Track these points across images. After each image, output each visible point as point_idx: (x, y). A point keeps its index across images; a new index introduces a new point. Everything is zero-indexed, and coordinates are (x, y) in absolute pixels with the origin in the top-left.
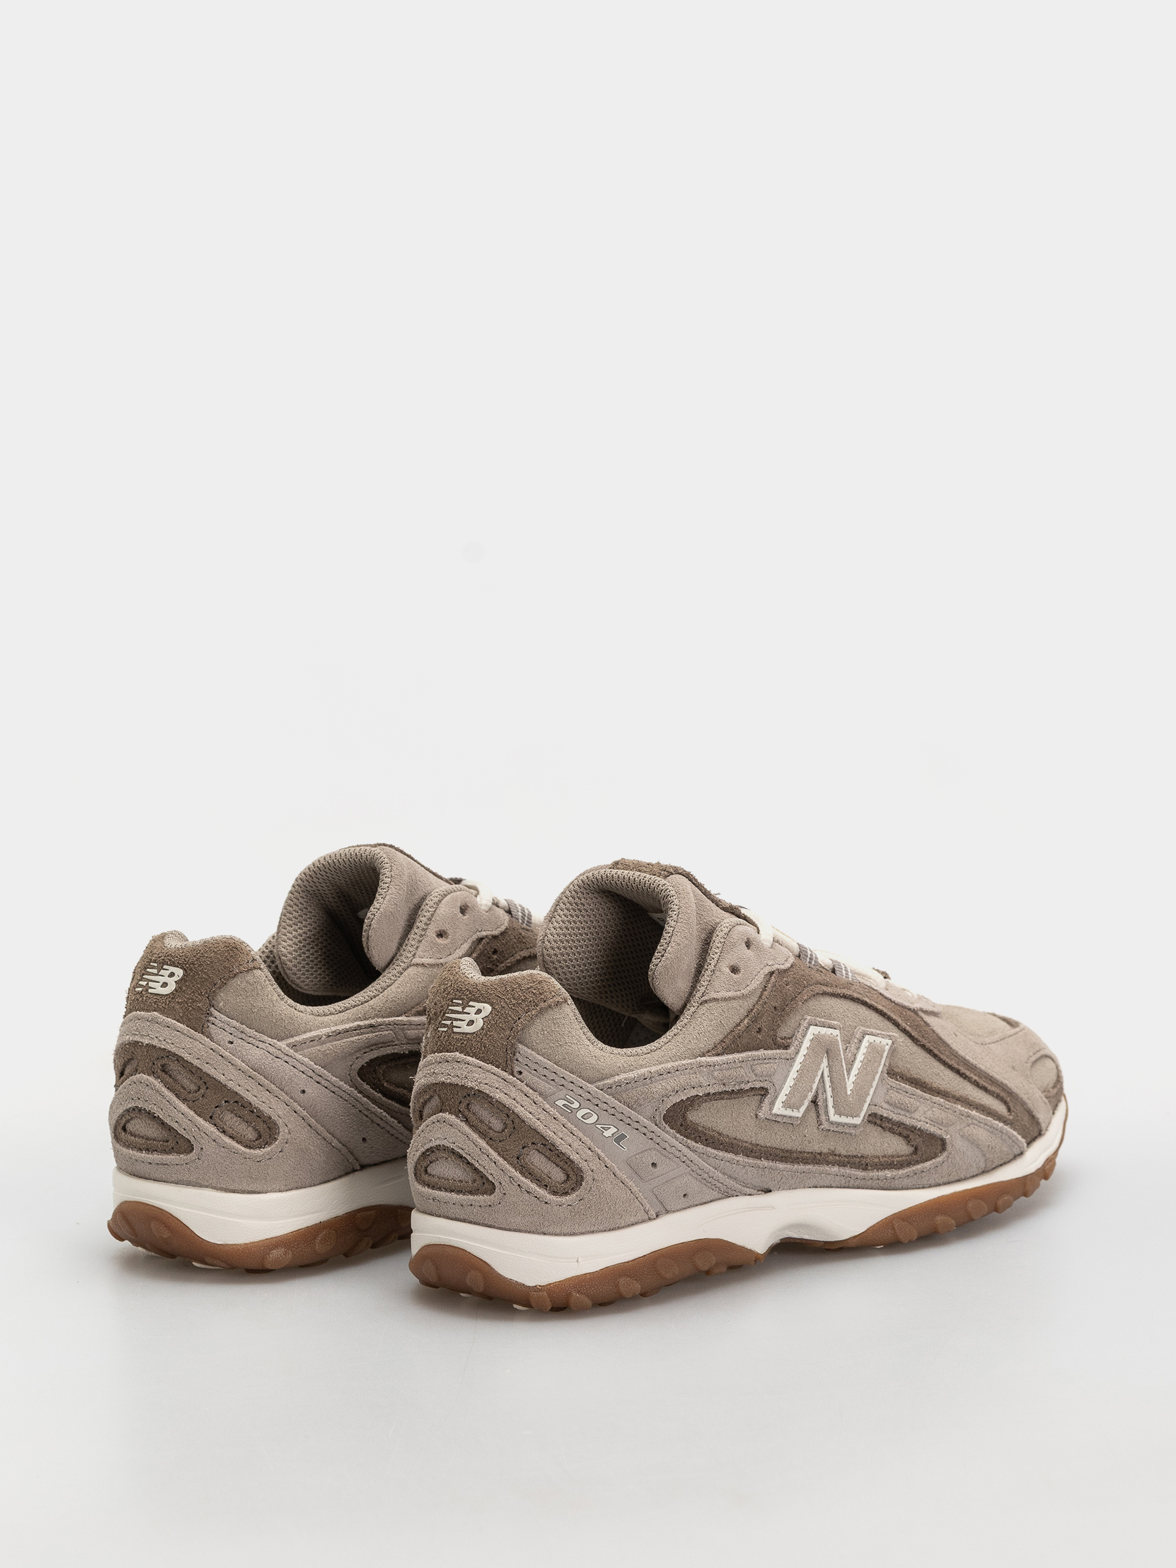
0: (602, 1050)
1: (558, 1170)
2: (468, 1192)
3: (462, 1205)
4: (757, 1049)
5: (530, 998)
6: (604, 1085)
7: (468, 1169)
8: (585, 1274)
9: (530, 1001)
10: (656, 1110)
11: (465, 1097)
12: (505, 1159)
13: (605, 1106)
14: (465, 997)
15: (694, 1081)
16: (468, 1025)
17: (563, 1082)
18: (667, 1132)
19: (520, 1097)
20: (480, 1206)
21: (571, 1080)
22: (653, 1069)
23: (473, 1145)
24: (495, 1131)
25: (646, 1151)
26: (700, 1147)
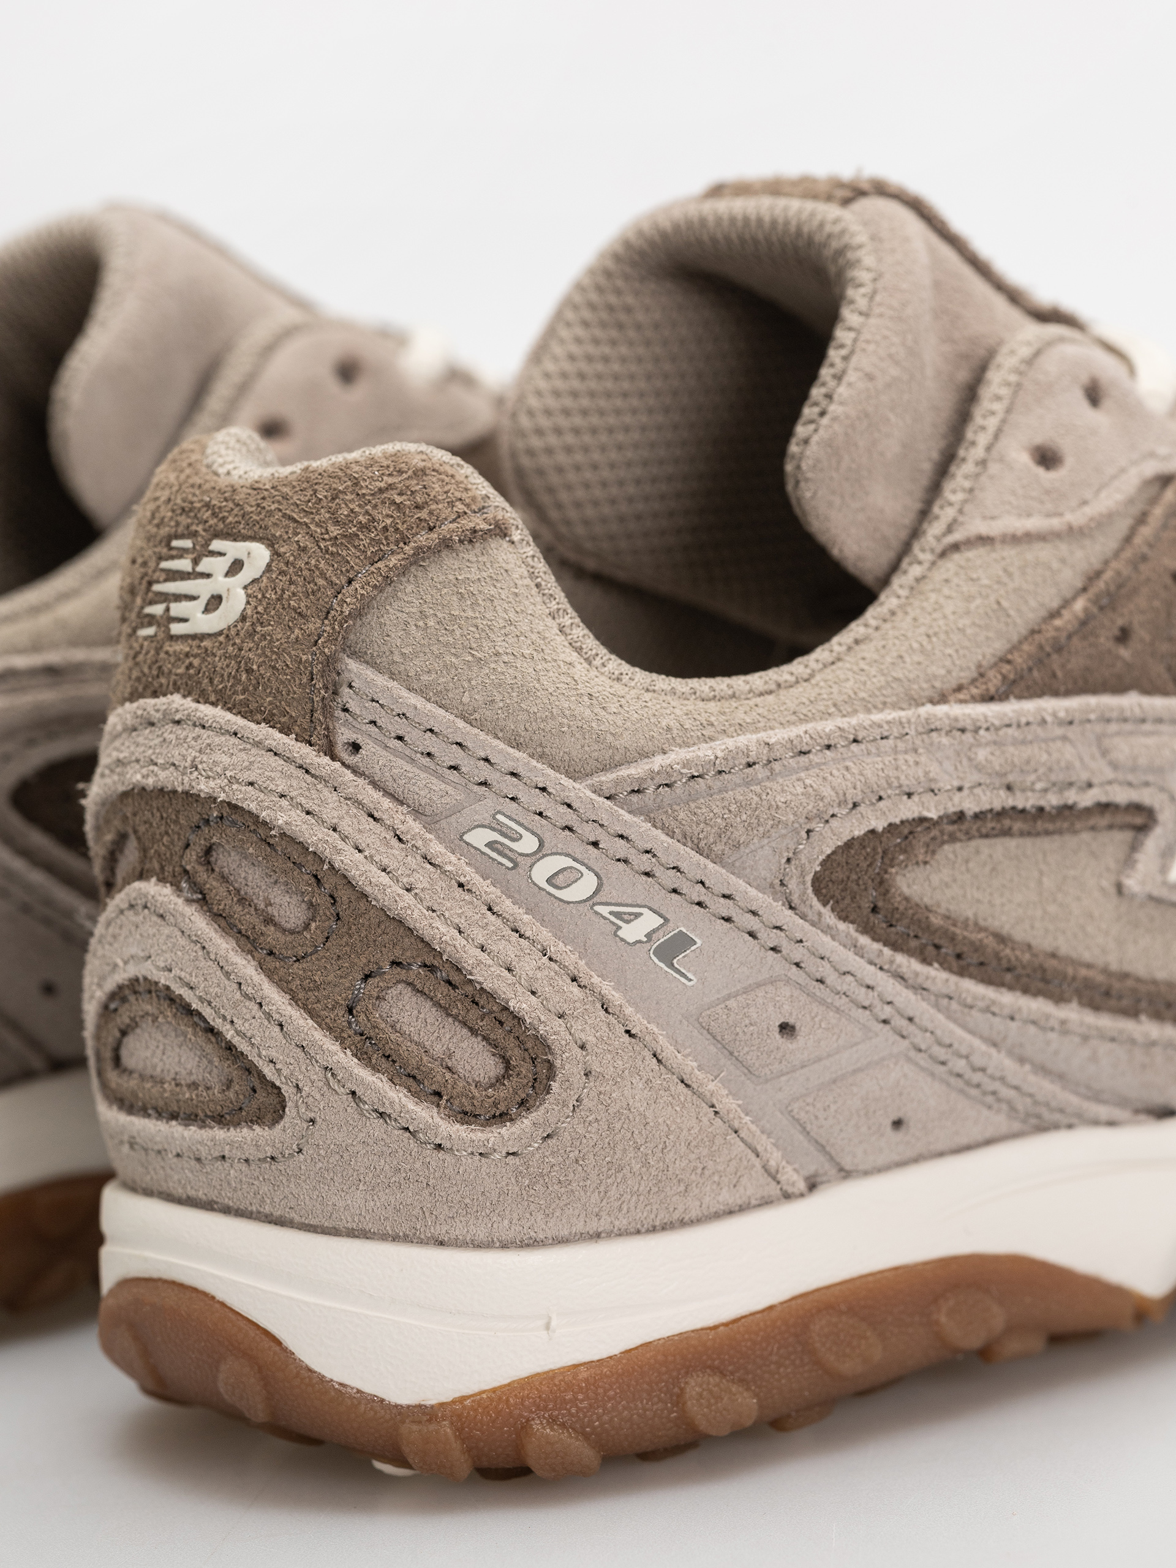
0: (618, 679)
1: (478, 1044)
2: (213, 1118)
3: (198, 1160)
4: (1119, 688)
5: (384, 516)
6: (617, 782)
7: (209, 1048)
8: (576, 1366)
9: (385, 529)
10: (789, 860)
11: (199, 827)
12: (312, 1014)
13: (621, 848)
14: (200, 528)
15: (910, 775)
16: (207, 610)
17: (484, 772)
18: (827, 930)
19: (352, 822)
20: (247, 1161)
21: (510, 766)
22: (777, 736)
23: (219, 973)
24: (284, 930)
25: (759, 985)
26: (936, 976)
